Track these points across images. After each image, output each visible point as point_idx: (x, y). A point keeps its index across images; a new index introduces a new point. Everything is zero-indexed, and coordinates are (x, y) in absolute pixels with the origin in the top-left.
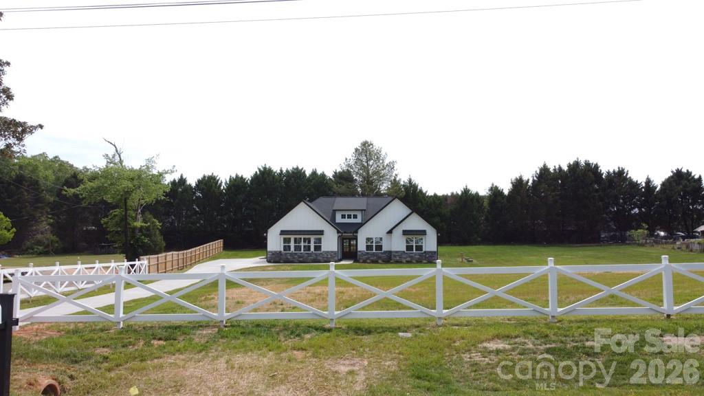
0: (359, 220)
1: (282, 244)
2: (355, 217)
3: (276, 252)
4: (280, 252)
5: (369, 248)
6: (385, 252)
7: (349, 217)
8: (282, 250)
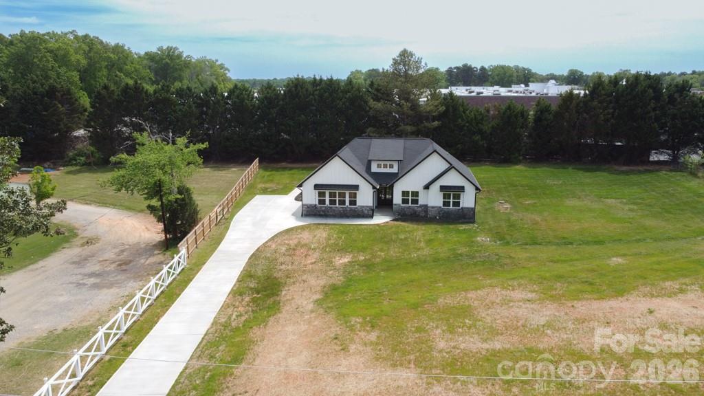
0: (395, 170)
1: (317, 198)
2: (391, 166)
3: (311, 205)
4: (315, 205)
5: (405, 201)
6: (421, 206)
7: (385, 166)
8: (317, 203)
